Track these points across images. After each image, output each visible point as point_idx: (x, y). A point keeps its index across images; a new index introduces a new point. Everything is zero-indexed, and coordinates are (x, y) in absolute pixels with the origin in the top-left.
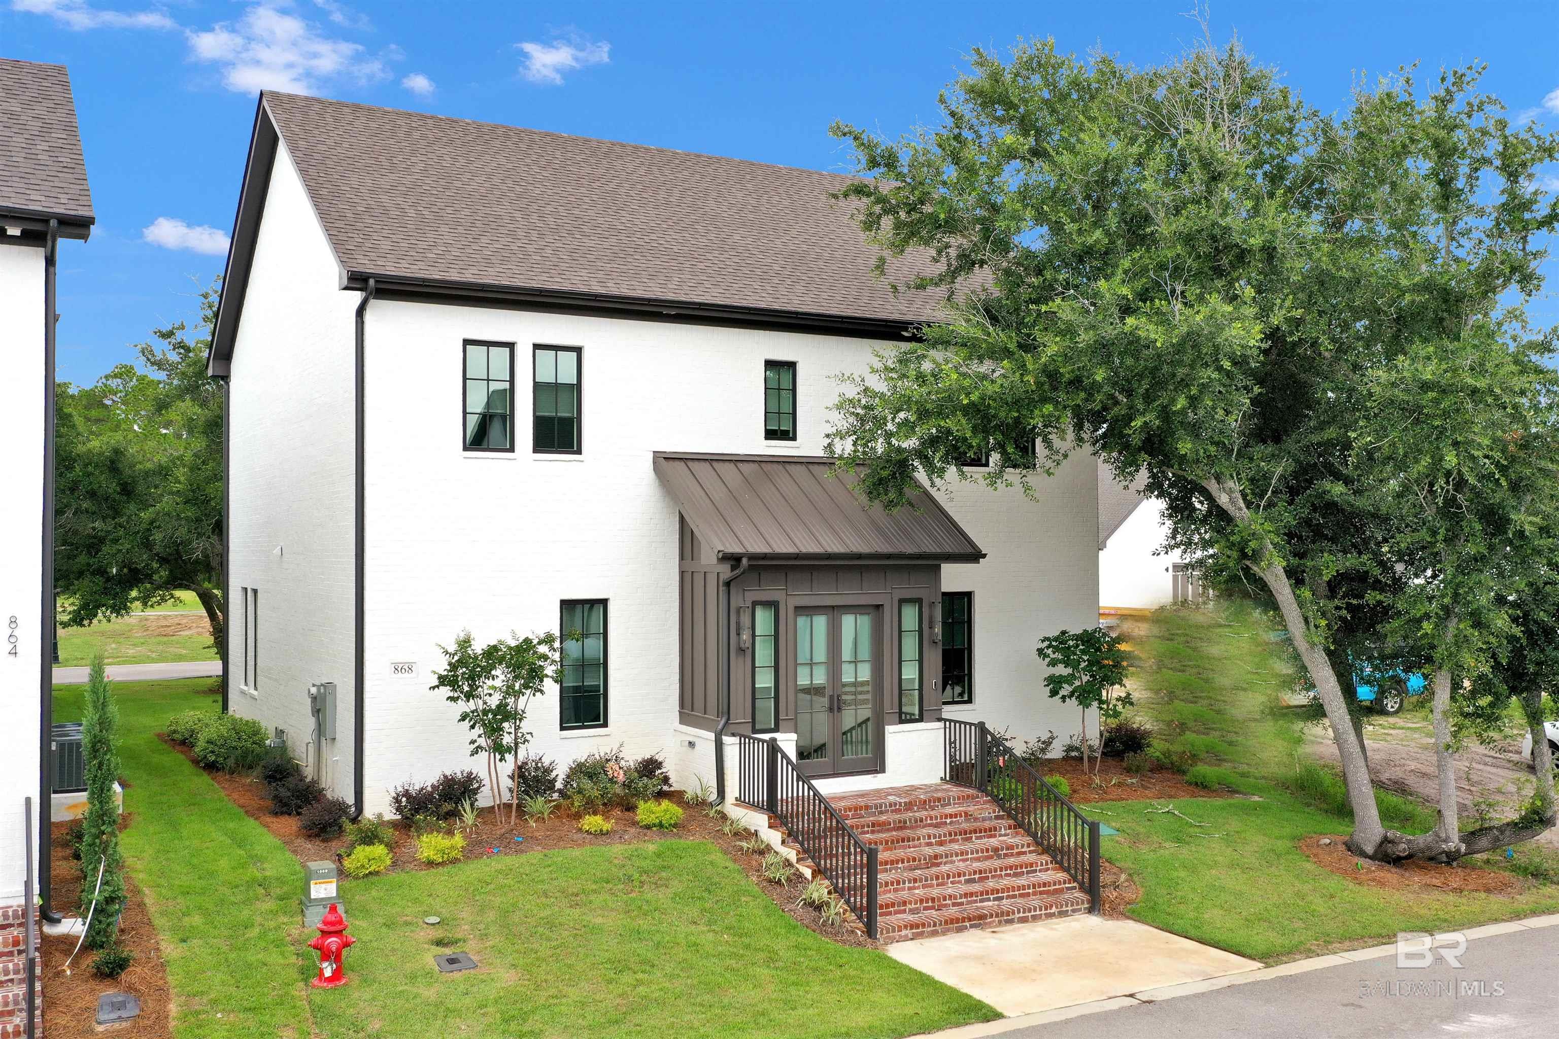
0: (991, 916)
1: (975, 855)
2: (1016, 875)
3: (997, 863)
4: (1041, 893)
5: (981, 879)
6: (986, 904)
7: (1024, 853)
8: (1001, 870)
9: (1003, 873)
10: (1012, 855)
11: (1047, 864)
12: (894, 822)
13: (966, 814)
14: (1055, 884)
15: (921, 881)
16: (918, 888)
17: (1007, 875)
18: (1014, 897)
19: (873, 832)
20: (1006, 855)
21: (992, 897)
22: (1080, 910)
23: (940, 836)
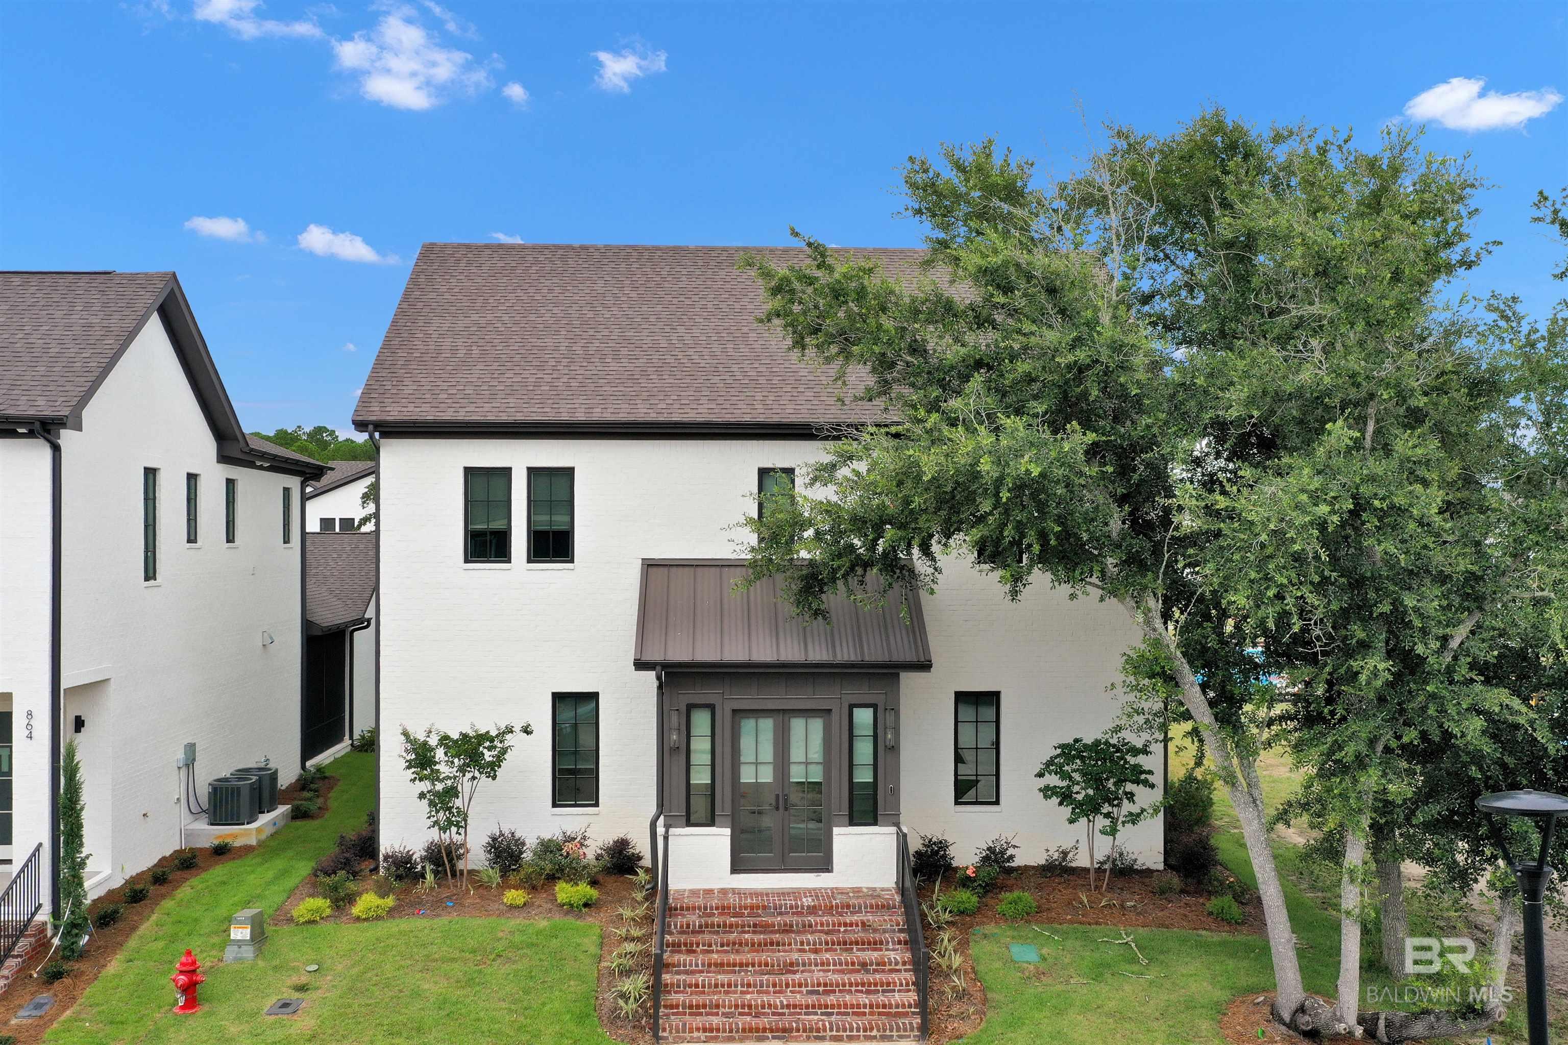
0: (798, 1030)
1: (838, 967)
2: (868, 992)
3: (858, 977)
4: (880, 1014)
5: (827, 993)
6: (811, 1017)
7: (899, 971)
8: (851, 985)
9: (853, 989)
10: (883, 971)
11: (907, 985)
12: (779, 925)
13: (863, 924)
14: (897, 1006)
15: (755, 986)
16: (753, 993)
17: (857, 991)
18: (847, 1014)
19: (754, 932)
20: (875, 971)
21: (819, 1011)
22: (909, 1036)
23: (815, 944)
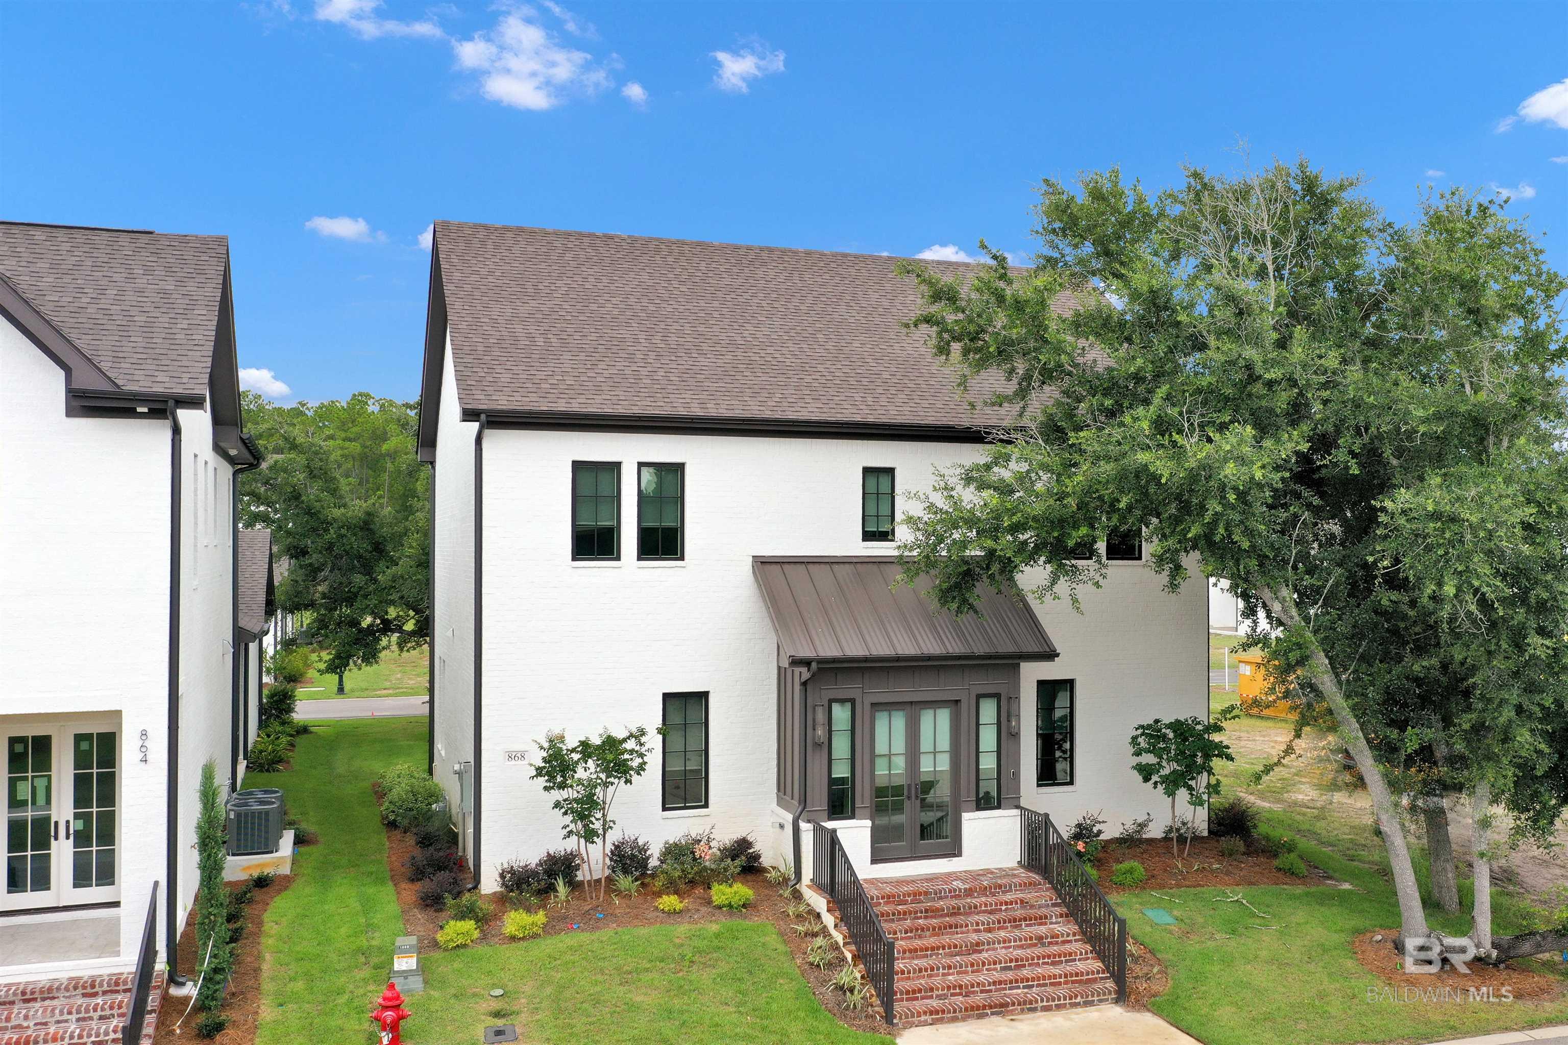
0: (1013, 1004)
1: (1018, 943)
2: (1054, 964)
3: (1039, 951)
4: (1073, 982)
5: (1018, 967)
6: (1015, 991)
7: (1070, 942)
8: (1039, 958)
9: (1041, 961)
10: (1057, 943)
11: (1086, 953)
12: (948, 908)
13: (1022, 902)
14: (1088, 974)
15: (955, 968)
16: (953, 974)
17: (1044, 963)
18: (1045, 985)
19: (926, 917)
20: (1050, 943)
21: (1021, 985)
22: (1107, 1000)
23: (988, 924)
